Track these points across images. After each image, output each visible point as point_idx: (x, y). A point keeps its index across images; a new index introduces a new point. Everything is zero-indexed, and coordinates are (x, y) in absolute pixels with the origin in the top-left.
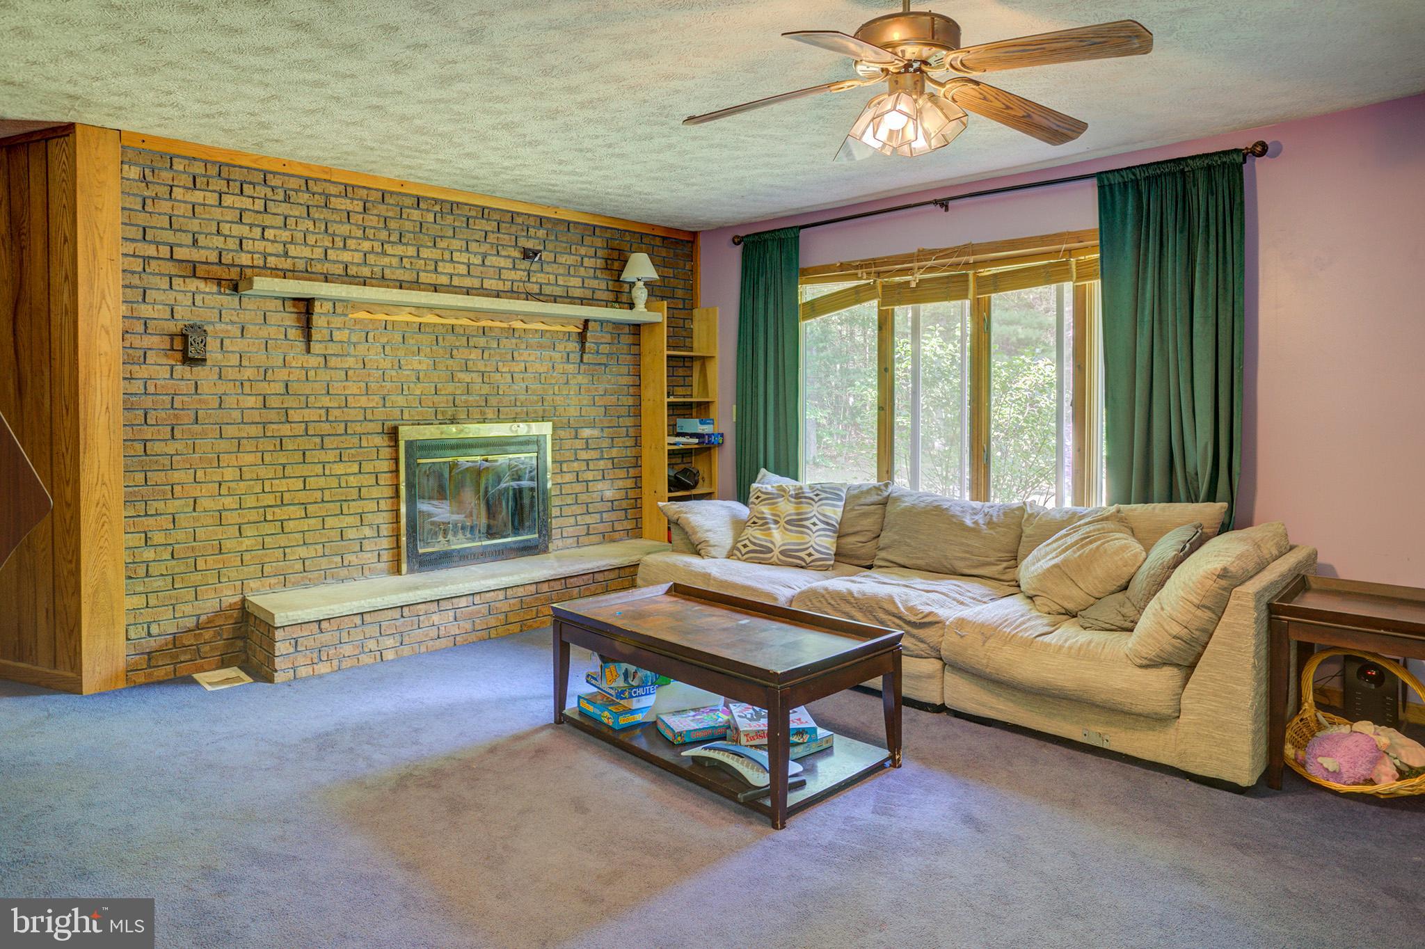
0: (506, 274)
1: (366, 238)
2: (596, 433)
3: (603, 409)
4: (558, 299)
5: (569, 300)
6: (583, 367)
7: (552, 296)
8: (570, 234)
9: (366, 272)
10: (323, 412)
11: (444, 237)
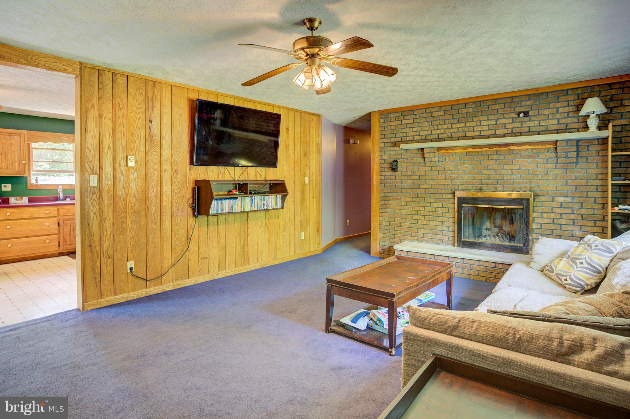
0: (508, 126)
1: (445, 124)
2: (569, 199)
3: (574, 187)
4: (541, 133)
5: (549, 132)
6: (558, 165)
7: (537, 131)
8: (548, 99)
9: (445, 136)
10: (430, 185)
11: (477, 116)
